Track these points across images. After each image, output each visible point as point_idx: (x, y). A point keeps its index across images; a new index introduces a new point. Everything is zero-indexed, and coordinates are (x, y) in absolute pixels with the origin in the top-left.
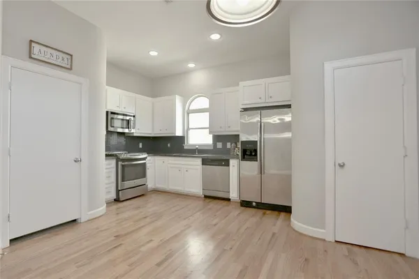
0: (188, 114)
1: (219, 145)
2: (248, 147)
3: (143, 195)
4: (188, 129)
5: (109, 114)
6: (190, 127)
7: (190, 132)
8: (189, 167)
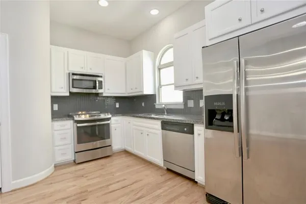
0: (159, 69)
1: (191, 104)
2: (217, 105)
3: (108, 156)
4: (160, 86)
5: (71, 75)
6: (162, 84)
7: (163, 89)
8: (151, 130)
